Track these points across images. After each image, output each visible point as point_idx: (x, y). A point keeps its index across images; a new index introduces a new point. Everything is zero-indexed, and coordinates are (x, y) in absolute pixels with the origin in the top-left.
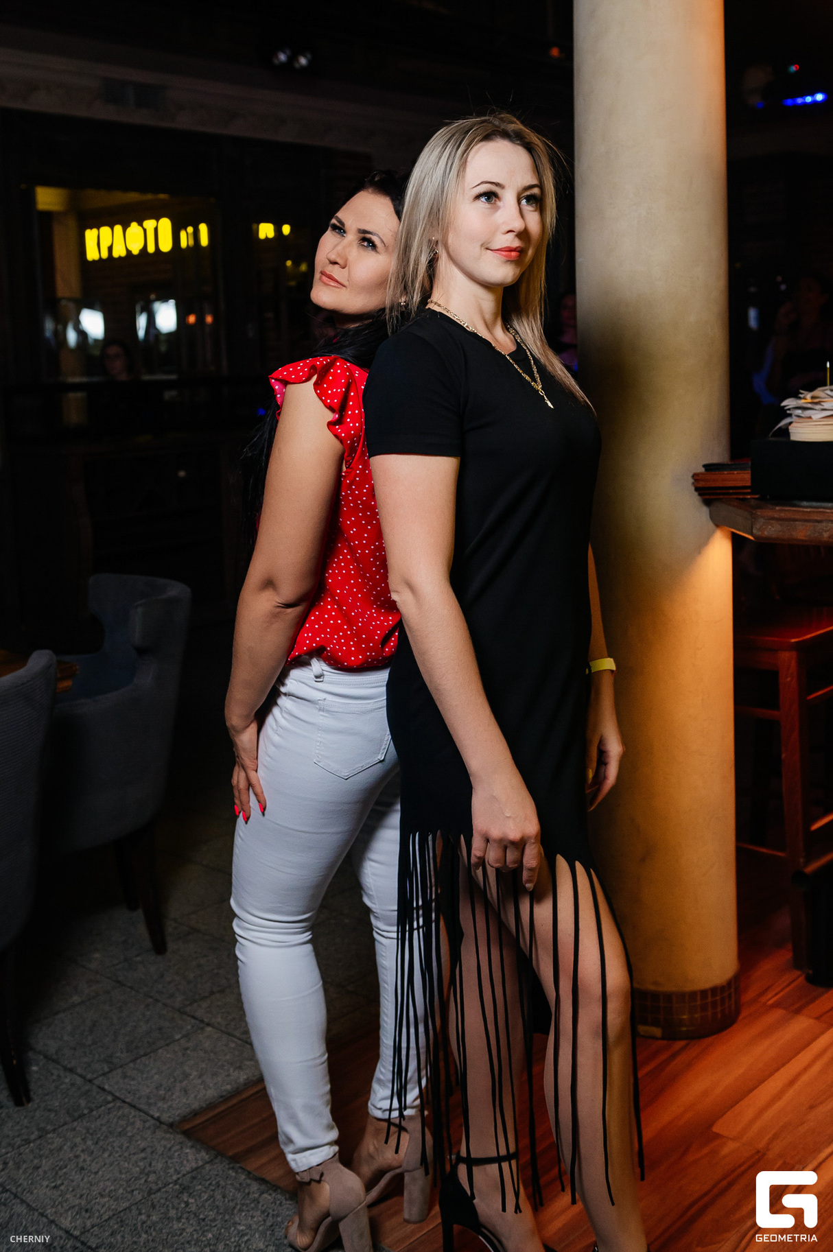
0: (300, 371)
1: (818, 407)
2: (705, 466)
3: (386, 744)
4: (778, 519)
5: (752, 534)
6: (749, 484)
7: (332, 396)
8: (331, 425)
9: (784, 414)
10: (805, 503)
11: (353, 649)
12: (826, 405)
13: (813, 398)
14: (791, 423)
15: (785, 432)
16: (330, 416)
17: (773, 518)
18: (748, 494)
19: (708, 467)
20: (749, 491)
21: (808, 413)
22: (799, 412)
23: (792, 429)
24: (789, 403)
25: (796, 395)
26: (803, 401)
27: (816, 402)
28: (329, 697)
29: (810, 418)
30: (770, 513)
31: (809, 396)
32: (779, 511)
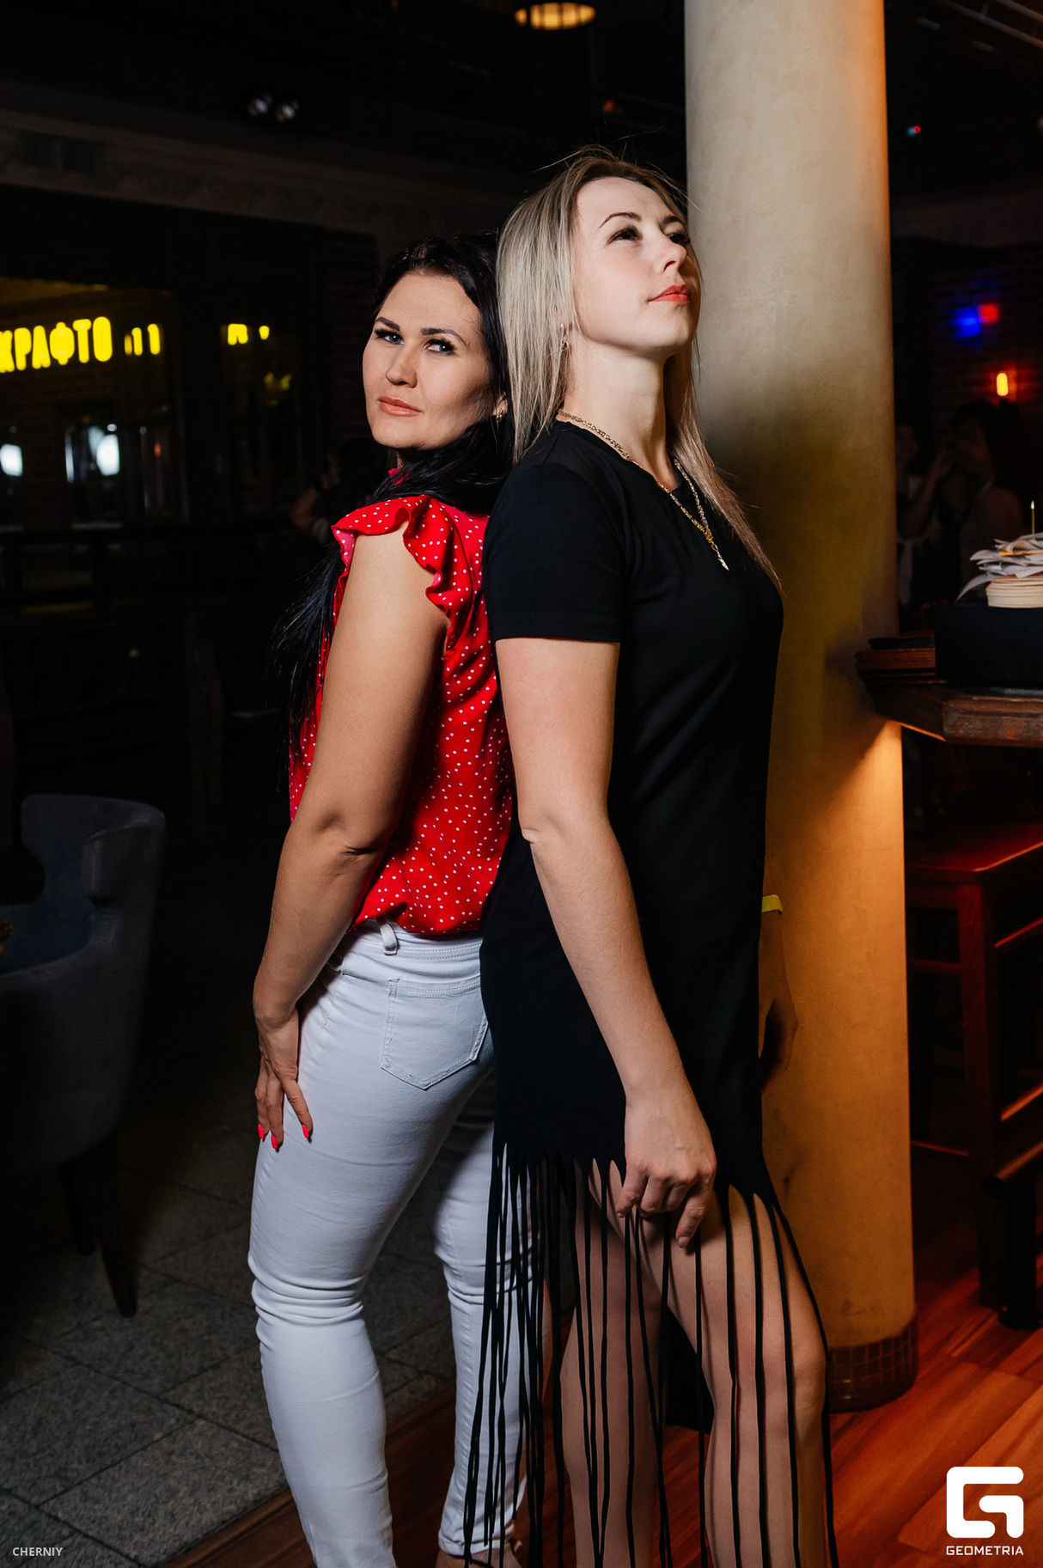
0: (378, 517)
1: (1022, 562)
2: (871, 641)
3: (480, 1039)
4: (977, 713)
5: (941, 733)
6: (932, 665)
7: (429, 551)
8: (431, 592)
9: (976, 570)
10: (1010, 691)
11: (441, 907)
12: (1033, 559)
13: (1015, 549)
14: (987, 584)
15: (980, 595)
16: (430, 580)
17: (971, 712)
18: (931, 678)
19: (877, 644)
20: (932, 674)
21: (1010, 569)
22: (997, 568)
23: (990, 591)
24: (982, 556)
25: (991, 547)
26: (1002, 554)
27: (1020, 554)
28: (405, 977)
29: (1014, 576)
30: (967, 706)
31: (1009, 547)
32: (975, 703)
